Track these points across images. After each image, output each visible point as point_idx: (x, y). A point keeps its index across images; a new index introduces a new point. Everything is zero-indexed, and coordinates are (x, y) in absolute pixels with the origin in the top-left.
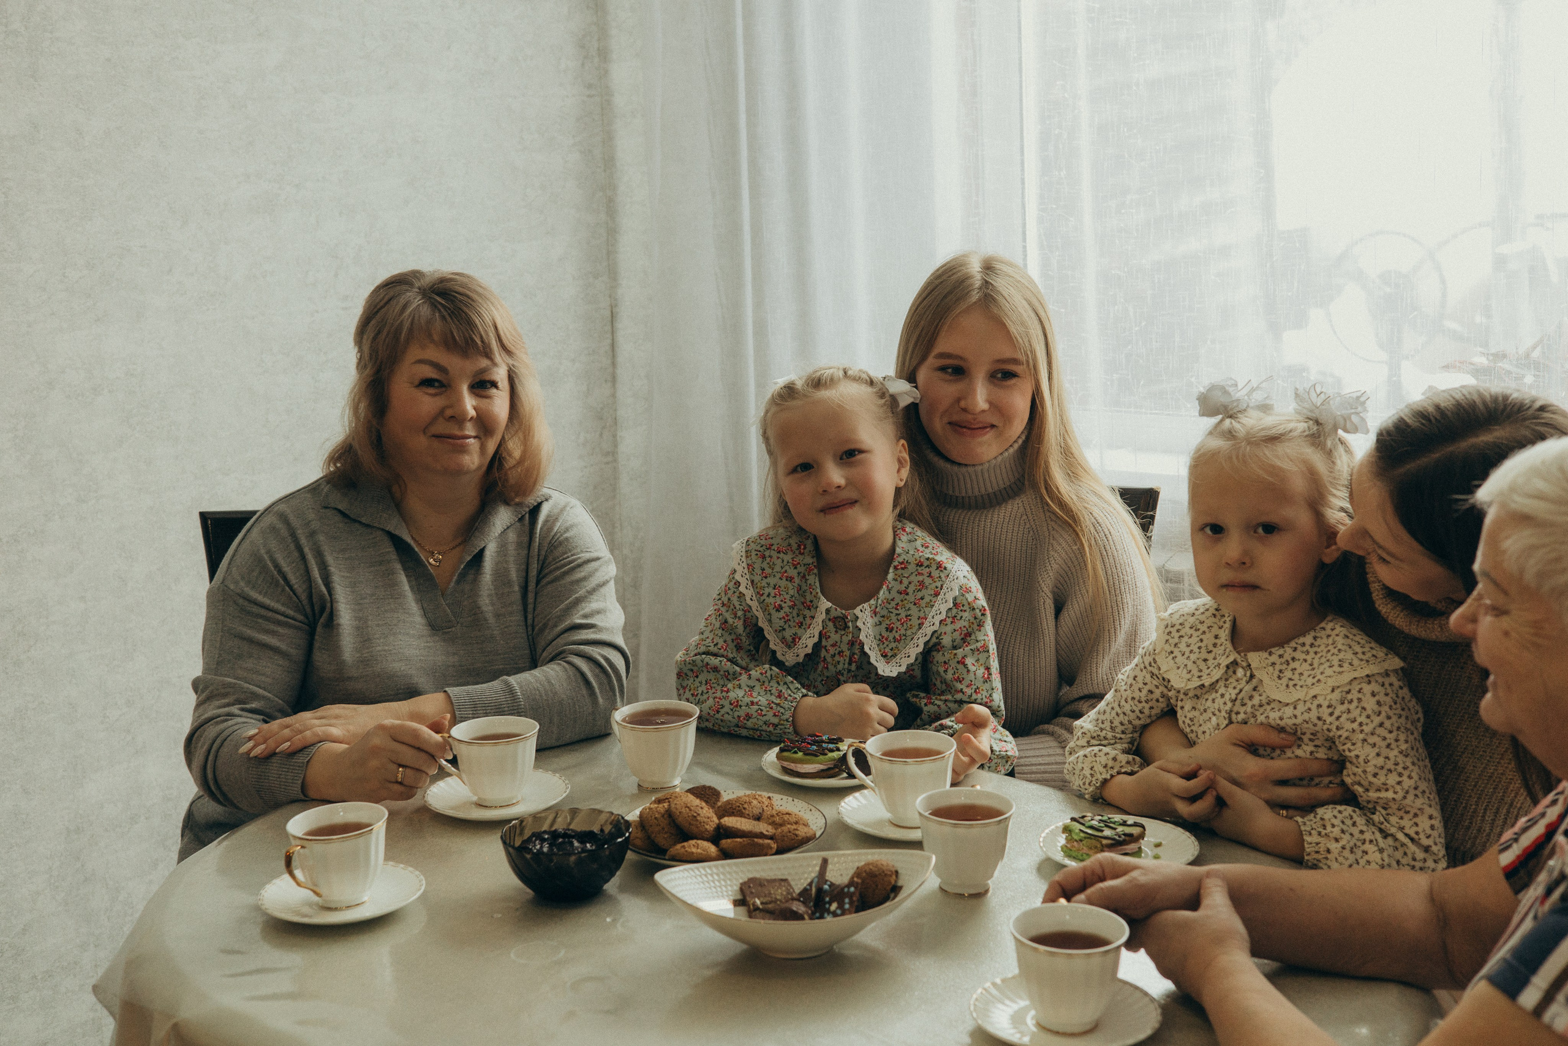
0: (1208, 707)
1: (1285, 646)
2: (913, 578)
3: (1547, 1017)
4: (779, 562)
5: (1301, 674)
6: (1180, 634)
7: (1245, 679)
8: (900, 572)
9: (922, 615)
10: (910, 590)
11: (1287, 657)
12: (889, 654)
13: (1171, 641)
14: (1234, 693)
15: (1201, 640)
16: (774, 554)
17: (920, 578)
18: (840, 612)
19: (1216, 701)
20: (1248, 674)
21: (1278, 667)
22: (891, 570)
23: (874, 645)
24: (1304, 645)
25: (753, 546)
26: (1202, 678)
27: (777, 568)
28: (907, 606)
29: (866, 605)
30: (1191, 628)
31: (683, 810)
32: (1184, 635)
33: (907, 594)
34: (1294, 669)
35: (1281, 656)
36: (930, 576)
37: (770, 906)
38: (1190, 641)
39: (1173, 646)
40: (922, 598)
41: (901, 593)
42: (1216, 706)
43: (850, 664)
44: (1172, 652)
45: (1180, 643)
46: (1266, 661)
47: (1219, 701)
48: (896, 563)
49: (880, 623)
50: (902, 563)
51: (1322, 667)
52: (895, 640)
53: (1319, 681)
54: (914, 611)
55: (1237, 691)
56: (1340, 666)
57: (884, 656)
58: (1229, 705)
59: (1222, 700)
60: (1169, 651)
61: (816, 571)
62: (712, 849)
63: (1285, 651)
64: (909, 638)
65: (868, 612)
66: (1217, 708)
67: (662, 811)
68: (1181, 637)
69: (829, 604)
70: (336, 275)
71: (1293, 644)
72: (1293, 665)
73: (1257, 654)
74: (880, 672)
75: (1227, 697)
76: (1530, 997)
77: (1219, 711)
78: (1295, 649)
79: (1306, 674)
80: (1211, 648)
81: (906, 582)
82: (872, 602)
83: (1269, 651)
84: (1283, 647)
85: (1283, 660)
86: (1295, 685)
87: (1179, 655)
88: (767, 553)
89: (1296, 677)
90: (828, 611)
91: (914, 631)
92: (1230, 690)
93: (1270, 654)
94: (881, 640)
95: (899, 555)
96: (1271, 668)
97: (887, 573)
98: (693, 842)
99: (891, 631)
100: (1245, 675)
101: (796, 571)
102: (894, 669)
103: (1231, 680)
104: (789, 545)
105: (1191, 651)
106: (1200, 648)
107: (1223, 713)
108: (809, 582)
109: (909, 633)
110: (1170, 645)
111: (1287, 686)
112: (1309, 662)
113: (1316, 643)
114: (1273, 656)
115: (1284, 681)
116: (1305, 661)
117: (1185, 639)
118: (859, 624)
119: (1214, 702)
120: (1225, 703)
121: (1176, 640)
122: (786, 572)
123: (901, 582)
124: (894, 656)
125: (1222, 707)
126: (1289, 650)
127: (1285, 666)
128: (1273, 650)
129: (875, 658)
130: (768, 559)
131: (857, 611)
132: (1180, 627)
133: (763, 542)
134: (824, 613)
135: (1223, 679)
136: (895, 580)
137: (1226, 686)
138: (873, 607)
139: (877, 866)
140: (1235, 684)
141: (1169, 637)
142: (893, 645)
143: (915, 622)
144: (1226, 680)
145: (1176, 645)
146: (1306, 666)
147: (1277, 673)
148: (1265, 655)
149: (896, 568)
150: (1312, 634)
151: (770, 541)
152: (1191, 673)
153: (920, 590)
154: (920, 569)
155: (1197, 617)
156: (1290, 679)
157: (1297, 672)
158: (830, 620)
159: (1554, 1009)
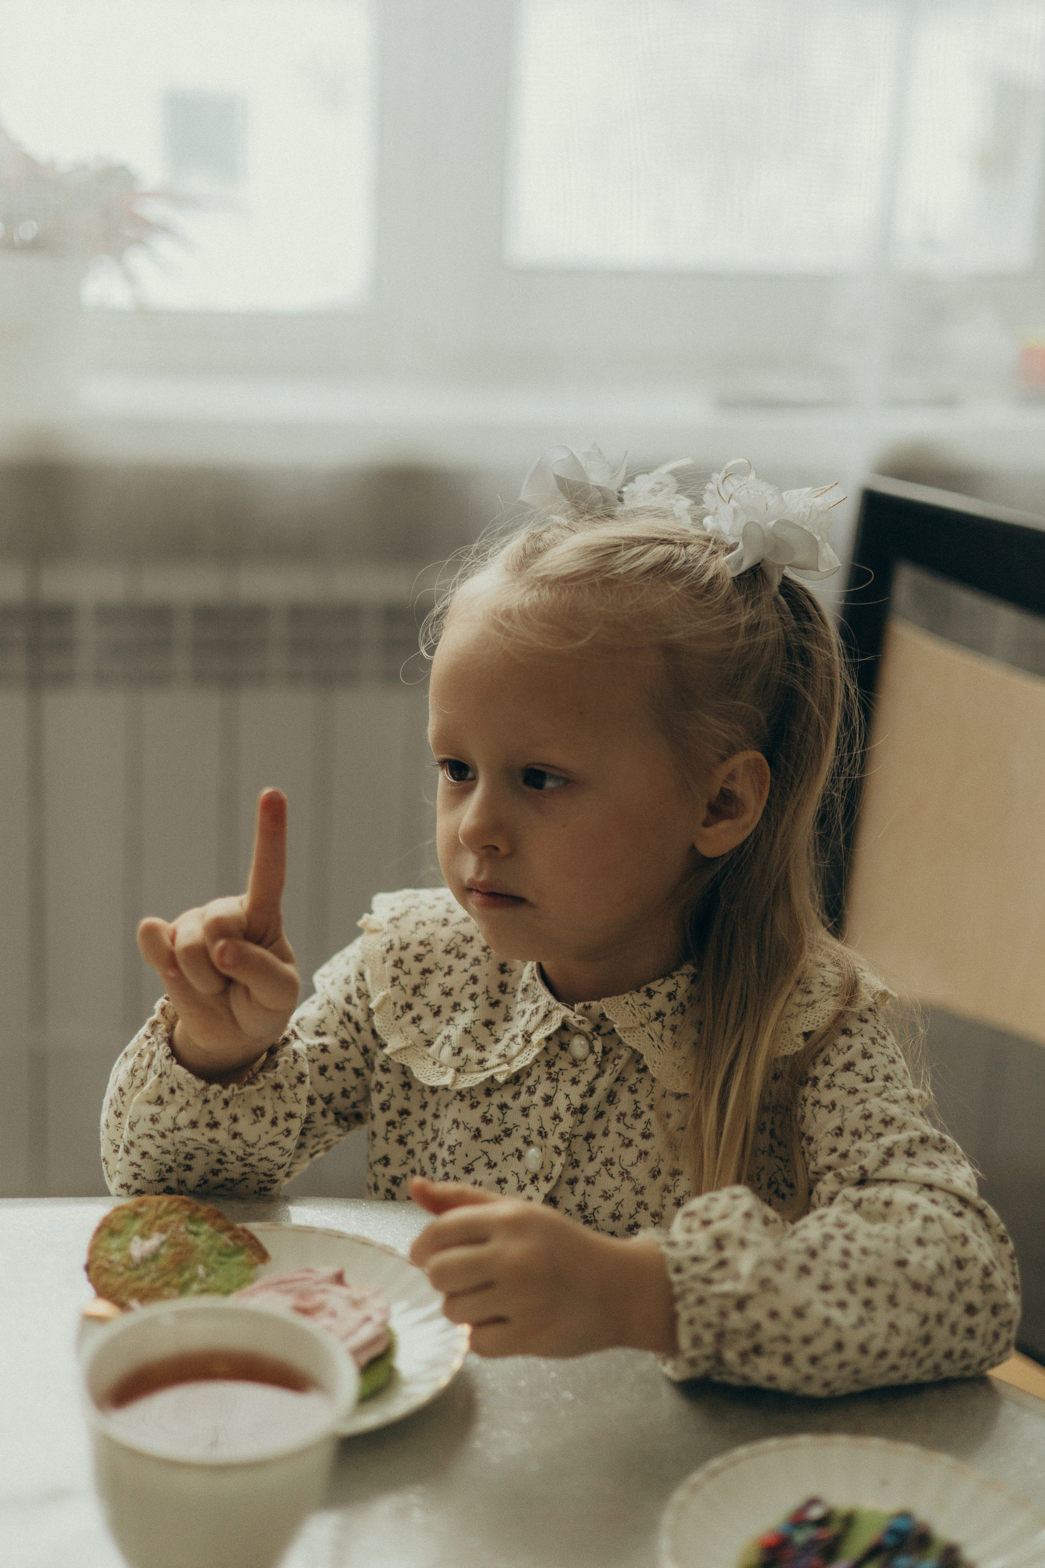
0: (515, 1126)
1: (675, 974)
6: (425, 964)
7: (592, 1058)
13: (404, 980)
14: (575, 1095)
15: (474, 979)
19: (533, 1112)
20: (598, 1046)
26: (488, 1065)
30: (447, 952)
32: (432, 967)
38: (449, 981)
39: (409, 991)
42: (533, 1122)
44: (409, 1007)
45: (425, 984)
46: (646, 1011)
47: (540, 1115)
55: (582, 1088)
58: (568, 1120)
59: (550, 1111)
60: (403, 1003)
63: (677, 984)
66: (535, 1126)
68: (426, 972)
73: (621, 999)
75: (560, 1103)
77: (543, 1134)
80: (496, 995)
83: (644, 988)
84: (672, 977)
87: (427, 1013)
92: (565, 1086)
93: (650, 994)
96: (657, 1026)
100: (592, 1050)
103: (559, 1064)
105: (456, 1007)
106: (473, 997)
107: (554, 1140)
110: (403, 989)
114: (656, 997)
117: (438, 978)
119: (527, 1116)
120: (556, 1117)
121: (416, 979)
125: (548, 1125)
128: (653, 986)
132: (421, 950)
135: (543, 1063)
137: (553, 1079)
140: (573, 1072)
141: (398, 972)
144: (550, 1064)
145: (416, 989)
148: (639, 998)
152: (463, 1055)
155: (456, 928)
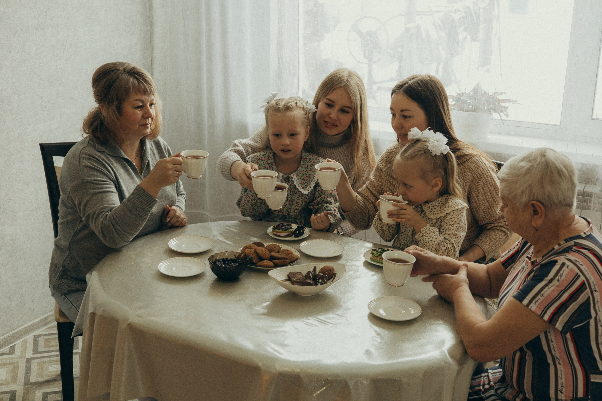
2: (309, 163)
3: (530, 307)
4: (263, 163)
5: (437, 210)
8: (304, 162)
9: (314, 174)
10: (309, 167)
11: (433, 205)
12: (305, 187)
16: (261, 161)
17: (311, 163)
18: (286, 176)
21: (431, 208)
22: (302, 161)
23: (299, 185)
24: (438, 201)
25: (253, 159)
27: (262, 165)
28: (309, 172)
29: (294, 173)
31: (261, 251)
33: (308, 168)
34: (435, 209)
35: (432, 204)
36: (314, 162)
37: (298, 281)
40: (313, 169)
41: (306, 168)
43: (291, 192)
48: (303, 159)
49: (301, 178)
50: (305, 159)
51: (443, 208)
52: (306, 183)
53: (442, 212)
54: (311, 173)
56: (448, 207)
57: (303, 188)
61: (274, 164)
62: (271, 264)
64: (311, 182)
65: (295, 176)
67: (253, 251)
69: (282, 174)
70: (64, 52)
71: (435, 201)
72: (435, 207)
74: (303, 193)
76: (525, 302)
78: (436, 202)
79: (439, 210)
81: (307, 165)
82: (296, 172)
85: (432, 206)
86: (435, 213)
88: (258, 161)
89: (436, 211)
90: (282, 176)
91: (312, 179)
94: (302, 183)
95: (303, 157)
97: (300, 162)
98: (265, 261)
99: (304, 180)
101: (268, 166)
102: (307, 191)
104: (265, 157)
108: (273, 168)
109: (310, 180)
111: (433, 214)
112: (440, 206)
113: (442, 201)
115: (432, 212)
116: (439, 206)
118: (293, 179)
122: (265, 166)
123: (305, 165)
124: (306, 188)
126: (434, 203)
127: (433, 207)
129: (300, 189)
130: (259, 163)
131: (292, 176)
133: (256, 158)
134: (281, 177)
136: (303, 164)
138: (297, 174)
139: (328, 268)
142: (306, 184)
143: (312, 176)
146: (439, 208)
147: (430, 210)
149: (303, 161)
150: (441, 198)
151: (258, 157)
153: (312, 167)
154: (310, 160)
156: (434, 212)
157: (436, 210)
158: (283, 179)
159: (532, 305)
